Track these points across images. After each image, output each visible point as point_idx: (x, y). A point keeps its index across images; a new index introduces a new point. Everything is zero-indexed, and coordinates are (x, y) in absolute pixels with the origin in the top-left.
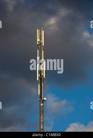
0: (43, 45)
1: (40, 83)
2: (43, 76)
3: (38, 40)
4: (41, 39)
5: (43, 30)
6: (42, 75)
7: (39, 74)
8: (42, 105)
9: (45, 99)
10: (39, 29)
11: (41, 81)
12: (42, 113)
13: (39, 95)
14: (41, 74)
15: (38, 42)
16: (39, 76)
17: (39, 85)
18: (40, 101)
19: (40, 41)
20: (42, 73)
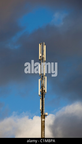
0: (45, 60)
1: (41, 98)
2: (45, 91)
3: (40, 55)
4: (43, 54)
5: (45, 45)
6: (44, 89)
7: (40, 89)
8: (43, 120)
9: (46, 114)
10: (41, 44)
11: (43, 96)
12: (43, 128)
13: (41, 110)
14: (42, 89)
15: (40, 56)
16: (41, 91)
17: (41, 100)
18: (41, 116)
19: (42, 56)
20: (44, 88)
